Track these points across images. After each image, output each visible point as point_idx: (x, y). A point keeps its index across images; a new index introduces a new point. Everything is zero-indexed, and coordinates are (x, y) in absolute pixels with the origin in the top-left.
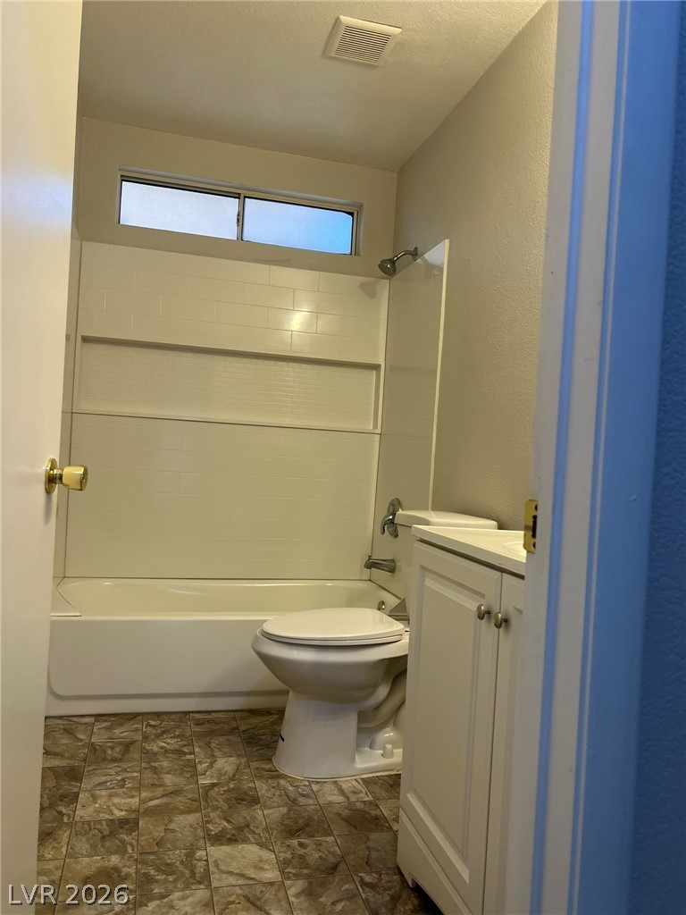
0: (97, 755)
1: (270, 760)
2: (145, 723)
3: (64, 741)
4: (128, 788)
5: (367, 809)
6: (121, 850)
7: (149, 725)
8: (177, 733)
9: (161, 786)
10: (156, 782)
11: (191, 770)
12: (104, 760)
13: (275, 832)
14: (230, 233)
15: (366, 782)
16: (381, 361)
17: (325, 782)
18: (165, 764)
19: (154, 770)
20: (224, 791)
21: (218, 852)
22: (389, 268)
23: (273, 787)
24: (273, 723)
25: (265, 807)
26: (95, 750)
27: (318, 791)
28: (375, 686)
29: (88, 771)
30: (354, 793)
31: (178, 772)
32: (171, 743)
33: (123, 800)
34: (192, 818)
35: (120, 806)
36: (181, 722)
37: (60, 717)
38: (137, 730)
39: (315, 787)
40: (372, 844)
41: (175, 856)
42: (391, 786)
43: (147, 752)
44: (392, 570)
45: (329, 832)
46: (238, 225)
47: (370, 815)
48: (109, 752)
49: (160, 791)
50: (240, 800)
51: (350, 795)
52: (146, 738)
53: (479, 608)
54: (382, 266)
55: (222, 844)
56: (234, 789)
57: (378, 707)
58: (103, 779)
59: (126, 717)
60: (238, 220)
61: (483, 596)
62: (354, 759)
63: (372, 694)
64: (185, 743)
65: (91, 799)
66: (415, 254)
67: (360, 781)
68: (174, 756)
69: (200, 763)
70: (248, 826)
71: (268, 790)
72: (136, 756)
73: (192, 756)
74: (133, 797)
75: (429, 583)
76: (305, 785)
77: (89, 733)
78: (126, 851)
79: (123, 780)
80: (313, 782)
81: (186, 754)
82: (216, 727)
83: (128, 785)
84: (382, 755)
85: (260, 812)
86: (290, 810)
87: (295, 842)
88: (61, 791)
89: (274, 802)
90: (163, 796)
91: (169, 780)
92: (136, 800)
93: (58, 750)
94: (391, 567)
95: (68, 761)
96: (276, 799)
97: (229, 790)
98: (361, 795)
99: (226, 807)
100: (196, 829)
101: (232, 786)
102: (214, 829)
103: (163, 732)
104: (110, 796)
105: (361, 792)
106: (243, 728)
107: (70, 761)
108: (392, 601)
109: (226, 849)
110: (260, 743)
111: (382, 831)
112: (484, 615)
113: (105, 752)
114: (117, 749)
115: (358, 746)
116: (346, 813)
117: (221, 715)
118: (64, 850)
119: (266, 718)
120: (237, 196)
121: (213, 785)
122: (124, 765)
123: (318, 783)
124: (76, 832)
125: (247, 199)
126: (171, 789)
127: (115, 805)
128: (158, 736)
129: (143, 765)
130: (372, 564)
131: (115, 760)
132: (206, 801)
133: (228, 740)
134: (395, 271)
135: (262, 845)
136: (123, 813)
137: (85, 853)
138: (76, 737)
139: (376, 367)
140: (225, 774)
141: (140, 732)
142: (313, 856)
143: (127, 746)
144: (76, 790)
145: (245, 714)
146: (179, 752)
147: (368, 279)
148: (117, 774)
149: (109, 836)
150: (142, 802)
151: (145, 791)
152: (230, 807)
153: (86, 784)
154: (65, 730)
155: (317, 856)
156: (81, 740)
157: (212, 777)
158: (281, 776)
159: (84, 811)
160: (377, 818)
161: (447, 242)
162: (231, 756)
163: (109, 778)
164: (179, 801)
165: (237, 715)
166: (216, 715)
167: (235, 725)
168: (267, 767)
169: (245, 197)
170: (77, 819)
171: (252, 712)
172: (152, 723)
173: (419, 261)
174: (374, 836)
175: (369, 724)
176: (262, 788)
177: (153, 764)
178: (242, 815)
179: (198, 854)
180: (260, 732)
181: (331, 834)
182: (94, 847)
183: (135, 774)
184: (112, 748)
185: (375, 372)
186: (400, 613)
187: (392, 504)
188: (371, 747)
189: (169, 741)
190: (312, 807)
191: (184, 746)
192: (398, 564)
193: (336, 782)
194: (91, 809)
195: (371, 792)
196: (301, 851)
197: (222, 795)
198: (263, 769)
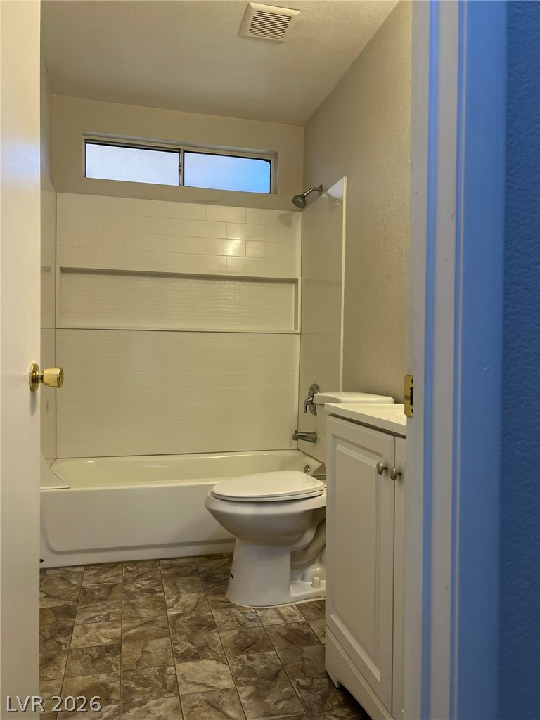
0: (87, 596)
1: (223, 593)
2: (124, 570)
3: (61, 587)
4: (112, 621)
5: (301, 629)
6: (108, 670)
7: (127, 571)
8: (150, 576)
9: (138, 618)
10: (134, 615)
11: (161, 605)
12: (93, 600)
13: (228, 650)
14: (174, 181)
15: (300, 607)
16: (298, 276)
17: (267, 609)
18: (141, 601)
19: (133, 606)
20: (188, 619)
21: (183, 667)
22: (301, 202)
23: (227, 615)
24: (225, 565)
25: (221, 630)
26: (85, 592)
27: (262, 616)
28: (303, 532)
29: (80, 609)
30: (290, 616)
31: (151, 606)
32: (145, 584)
33: (109, 631)
34: (163, 642)
35: (106, 634)
36: (153, 567)
37: (57, 568)
38: (118, 575)
39: (259, 613)
40: (305, 655)
41: (150, 672)
42: (319, 609)
43: (126, 592)
44: (314, 441)
45: (271, 648)
46: (180, 174)
47: (303, 632)
48: (97, 593)
49: (138, 621)
50: (200, 626)
51: (287, 618)
52: (125, 581)
53: (378, 465)
54: (295, 201)
55: (187, 661)
56: (195, 617)
57: (306, 548)
58: (92, 615)
59: (110, 566)
60: (180, 170)
61: (381, 455)
62: (289, 590)
63: (301, 538)
64: (156, 583)
65: (84, 631)
66: (320, 190)
67: (295, 607)
68: (148, 594)
69: (169, 598)
70: (207, 646)
71: (222, 617)
72: (118, 595)
73: (162, 594)
74: (116, 627)
75: (341, 448)
76: (251, 612)
77: (80, 579)
78: (112, 670)
79: (108, 615)
80: (257, 609)
81: (157, 592)
82: (181, 570)
83: (112, 619)
84: (312, 586)
85: (216, 635)
86: (240, 632)
87: (245, 657)
88: (59, 626)
89: (227, 626)
90: (140, 625)
91: (145, 613)
92: (119, 630)
93: (57, 594)
94: (313, 438)
95: (64, 602)
96: (228, 624)
97: (191, 619)
98: (296, 618)
99: (189, 632)
100: (166, 650)
101: (194, 615)
102: (181, 650)
103: (139, 576)
104: (99, 628)
105: (296, 615)
106: (202, 570)
107: (65, 602)
108: (315, 465)
109: (190, 664)
110: (216, 580)
111: (314, 644)
112: (382, 470)
113: (93, 594)
114: (103, 591)
115: (292, 579)
116: (284, 632)
117: (184, 561)
118: (63, 671)
119: (218, 561)
120: (178, 151)
121: (179, 616)
122: (109, 603)
123: (262, 609)
124: (72, 657)
125: (186, 153)
126: (145, 620)
127: (102, 634)
128: (135, 580)
129: (124, 602)
130: (298, 437)
131: (101, 599)
132: (174, 628)
133: (190, 580)
134: (305, 204)
135: (219, 660)
136: (108, 641)
137: (79, 672)
138: (70, 583)
139: (294, 281)
140: (188, 607)
141: (121, 577)
142: (259, 666)
143: (111, 588)
144: (71, 624)
145: (203, 559)
146: (152, 591)
147: (285, 212)
148: (103, 610)
149: (97, 658)
150: (124, 631)
151: (126, 623)
152: (192, 632)
153: (79, 619)
154: (62, 578)
155: (263, 666)
156: (74, 585)
157: (178, 609)
158: (233, 606)
159: (77, 641)
160: (308, 635)
161: (345, 179)
162: (193, 592)
163: (97, 614)
164: (153, 629)
165: (197, 560)
166: (180, 561)
167: (195, 568)
168: (222, 599)
169: (184, 152)
170: (72, 646)
171: (209, 557)
172: (130, 569)
173: (324, 195)
174: (307, 649)
175: (300, 562)
176: (218, 616)
177: (132, 601)
178: (203, 637)
179: (168, 670)
180: (215, 572)
181: (272, 648)
182: (86, 668)
183: (118, 610)
184: (99, 590)
185: (294, 285)
186: (320, 474)
187: (312, 389)
188: (303, 580)
189: (144, 583)
190: (257, 629)
191: (156, 586)
192: (318, 435)
193: (276, 608)
194: (84, 639)
195: (304, 615)
196: (250, 663)
197: (186, 622)
198: (218, 601)
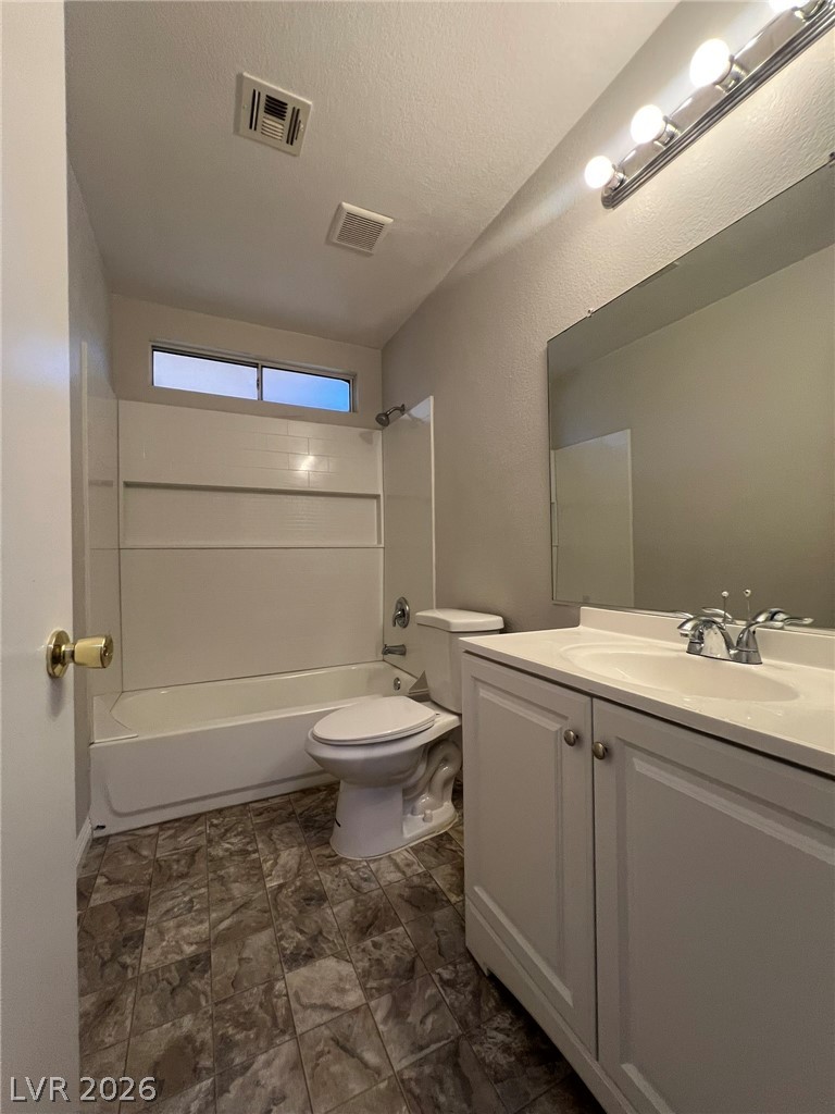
0: (163, 874)
1: (328, 843)
3: (129, 863)
4: (196, 911)
5: (423, 883)
6: (194, 1007)
7: (212, 825)
8: (240, 829)
9: (230, 899)
10: (226, 897)
11: (256, 873)
12: (170, 878)
13: (348, 935)
14: (252, 395)
15: (416, 850)
16: (380, 492)
17: (381, 859)
18: (232, 870)
19: (222, 880)
20: (293, 892)
21: (297, 978)
22: (384, 420)
23: (337, 876)
24: (324, 801)
25: (333, 903)
26: (160, 866)
27: (377, 871)
29: (153, 897)
30: (408, 865)
31: (245, 878)
32: (234, 842)
33: (193, 929)
34: (263, 938)
35: (190, 938)
36: (242, 815)
37: (125, 833)
38: (200, 834)
39: (373, 866)
40: (438, 927)
41: (251, 999)
42: (437, 850)
43: (213, 859)
45: (397, 923)
46: (258, 389)
47: (427, 889)
48: (175, 867)
49: (229, 906)
50: (308, 900)
51: (406, 869)
52: (210, 841)
53: (567, 733)
54: (378, 419)
55: (298, 966)
56: (300, 887)
57: (417, 782)
58: (169, 904)
59: (188, 821)
60: (258, 384)
62: (401, 829)
63: (414, 773)
64: (248, 840)
65: (158, 936)
66: (402, 409)
67: (410, 850)
68: (240, 858)
69: (266, 861)
70: (321, 933)
71: (332, 881)
72: (202, 866)
73: (257, 855)
74: (201, 922)
76: (364, 867)
77: (154, 845)
78: (199, 1005)
79: (191, 901)
80: (370, 861)
81: (249, 853)
82: (275, 815)
83: (197, 907)
84: (424, 820)
85: (329, 911)
86: (356, 902)
87: (368, 943)
88: (125, 932)
89: (340, 895)
90: (233, 913)
91: (238, 889)
92: (206, 925)
93: (122, 876)
94: (402, 651)
95: (132, 888)
96: (341, 890)
97: (296, 890)
98: (415, 867)
99: (296, 912)
100: (270, 951)
101: (298, 884)
102: (289, 946)
103: (227, 831)
104: (179, 926)
105: (413, 863)
106: (299, 811)
107: (134, 888)
109: (304, 971)
111: (443, 907)
113: (170, 868)
114: (183, 862)
115: (404, 813)
116: (407, 892)
117: (277, 800)
119: (315, 797)
120: (256, 366)
121: (281, 887)
122: (191, 881)
123: (375, 860)
124: (142, 990)
125: (263, 368)
126: (240, 901)
127: (184, 938)
128: (223, 837)
129: (210, 876)
130: (387, 651)
131: (182, 876)
132: (276, 909)
133: (287, 828)
134: (387, 423)
135: (338, 956)
136: (194, 947)
138: (141, 855)
139: (376, 497)
140: (290, 870)
141: (204, 835)
142: (390, 958)
143: (192, 855)
144: (141, 927)
145: (297, 795)
146: (244, 853)
147: (367, 430)
148: (184, 894)
149: (179, 986)
150: (213, 926)
151: (214, 910)
152: (300, 912)
153: (152, 916)
154: (130, 848)
155: (393, 955)
156: (145, 857)
157: (279, 876)
158: (341, 861)
159: (151, 958)
160: (434, 892)
161: (432, 398)
162: (293, 847)
163: (176, 901)
164: (250, 915)
165: (292, 797)
166: (273, 801)
167: (291, 810)
168: (327, 852)
170: (143, 969)
171: (305, 792)
172: (215, 822)
173: (405, 415)
174: (437, 915)
176: (327, 880)
177: (219, 873)
178: (312, 921)
179: (277, 988)
180: (314, 813)
181: (400, 924)
182: (162, 1009)
183: (203, 890)
184: (178, 861)
185: (375, 501)
187: (399, 602)
188: (413, 814)
189: (233, 840)
190: (376, 892)
191: (248, 843)
192: (407, 648)
193: (389, 856)
194: (158, 951)
195: (423, 862)
196: (376, 954)
197: (291, 897)
198: (324, 855)
